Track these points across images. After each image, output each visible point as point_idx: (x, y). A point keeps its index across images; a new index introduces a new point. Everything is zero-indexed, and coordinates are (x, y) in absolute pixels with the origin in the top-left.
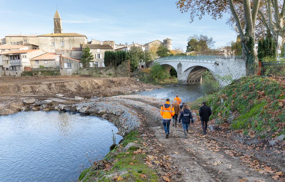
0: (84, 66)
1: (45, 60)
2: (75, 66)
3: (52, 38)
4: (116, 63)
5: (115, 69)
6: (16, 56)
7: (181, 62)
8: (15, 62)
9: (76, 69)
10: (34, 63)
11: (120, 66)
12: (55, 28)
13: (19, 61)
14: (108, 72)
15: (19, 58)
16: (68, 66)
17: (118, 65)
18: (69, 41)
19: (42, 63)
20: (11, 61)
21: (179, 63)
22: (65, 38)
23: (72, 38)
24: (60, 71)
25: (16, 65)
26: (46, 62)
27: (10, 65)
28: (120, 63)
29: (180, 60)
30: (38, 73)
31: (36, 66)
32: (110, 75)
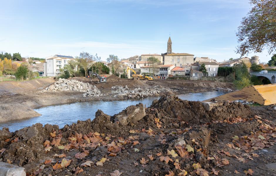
0: (205, 76)
1: (179, 71)
2: (199, 75)
3: (173, 57)
4: (226, 74)
5: (225, 78)
6: (165, 69)
7: (275, 75)
8: (163, 72)
9: (200, 77)
10: (173, 72)
11: (228, 76)
12: (168, 49)
13: (166, 71)
14: (220, 80)
15: (166, 70)
16: (195, 75)
17: (226, 75)
18: (183, 58)
19: (177, 73)
20: (161, 71)
21: (272, 76)
22: (181, 57)
23: (185, 57)
24: (190, 77)
25: (164, 73)
26: (180, 72)
27: (160, 73)
28: (228, 75)
29: (274, 74)
30: (177, 79)
31: (174, 74)
32: (221, 81)
